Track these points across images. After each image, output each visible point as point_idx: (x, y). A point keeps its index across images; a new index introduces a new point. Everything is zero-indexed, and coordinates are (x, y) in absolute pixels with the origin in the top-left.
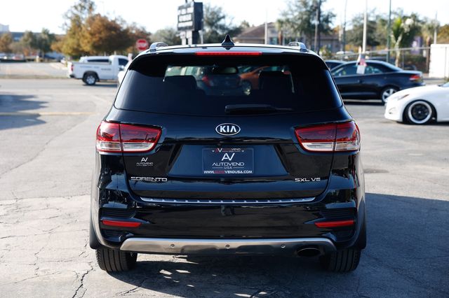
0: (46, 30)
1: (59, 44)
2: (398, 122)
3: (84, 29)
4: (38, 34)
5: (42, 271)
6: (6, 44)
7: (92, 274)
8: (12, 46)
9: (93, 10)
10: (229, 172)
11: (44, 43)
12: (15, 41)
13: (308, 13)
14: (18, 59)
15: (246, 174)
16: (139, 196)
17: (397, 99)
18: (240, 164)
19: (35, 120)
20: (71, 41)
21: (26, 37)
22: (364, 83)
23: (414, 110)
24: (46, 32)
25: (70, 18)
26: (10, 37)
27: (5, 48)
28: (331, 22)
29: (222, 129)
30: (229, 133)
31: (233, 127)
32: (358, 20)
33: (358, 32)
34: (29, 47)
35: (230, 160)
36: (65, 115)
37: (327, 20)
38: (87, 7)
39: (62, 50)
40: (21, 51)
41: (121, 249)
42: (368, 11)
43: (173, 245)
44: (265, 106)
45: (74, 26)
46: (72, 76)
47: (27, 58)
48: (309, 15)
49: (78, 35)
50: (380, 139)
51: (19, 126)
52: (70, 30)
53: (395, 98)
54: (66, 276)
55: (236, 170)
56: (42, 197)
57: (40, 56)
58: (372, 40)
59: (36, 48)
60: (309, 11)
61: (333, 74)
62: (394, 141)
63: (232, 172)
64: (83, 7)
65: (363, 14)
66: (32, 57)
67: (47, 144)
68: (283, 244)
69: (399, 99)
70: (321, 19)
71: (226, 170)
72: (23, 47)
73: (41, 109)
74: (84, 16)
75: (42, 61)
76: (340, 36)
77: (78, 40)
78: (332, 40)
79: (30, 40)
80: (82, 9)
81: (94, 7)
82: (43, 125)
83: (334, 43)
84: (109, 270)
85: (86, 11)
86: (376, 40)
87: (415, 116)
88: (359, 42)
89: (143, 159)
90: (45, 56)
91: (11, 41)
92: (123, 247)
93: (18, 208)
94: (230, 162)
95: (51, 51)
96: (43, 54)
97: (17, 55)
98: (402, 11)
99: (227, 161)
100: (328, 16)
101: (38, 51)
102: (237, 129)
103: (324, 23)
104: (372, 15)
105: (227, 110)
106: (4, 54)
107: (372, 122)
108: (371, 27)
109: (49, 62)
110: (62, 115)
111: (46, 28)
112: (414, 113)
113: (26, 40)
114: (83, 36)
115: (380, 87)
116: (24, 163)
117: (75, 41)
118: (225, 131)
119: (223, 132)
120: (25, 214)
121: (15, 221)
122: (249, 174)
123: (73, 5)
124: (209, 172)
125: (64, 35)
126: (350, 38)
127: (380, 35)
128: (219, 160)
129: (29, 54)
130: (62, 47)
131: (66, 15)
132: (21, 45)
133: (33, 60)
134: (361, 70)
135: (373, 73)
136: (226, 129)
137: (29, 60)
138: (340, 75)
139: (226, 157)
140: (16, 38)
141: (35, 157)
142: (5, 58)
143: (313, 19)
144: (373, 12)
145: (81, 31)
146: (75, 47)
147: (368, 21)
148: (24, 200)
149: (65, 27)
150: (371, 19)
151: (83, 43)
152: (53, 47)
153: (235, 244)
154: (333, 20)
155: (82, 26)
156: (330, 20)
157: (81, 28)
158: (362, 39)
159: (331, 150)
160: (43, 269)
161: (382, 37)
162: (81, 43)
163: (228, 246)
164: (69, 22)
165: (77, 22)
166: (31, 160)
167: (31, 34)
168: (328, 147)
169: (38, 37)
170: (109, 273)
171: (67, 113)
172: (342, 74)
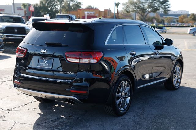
8: (184, 20)
10: (44, 67)
15: (49, 69)
16: (21, 73)
18: (48, 65)
21: (191, 16)
31: (45, 50)
34: (192, 20)
43: (27, 92)
55: (46, 66)
68: (59, 97)
72: (189, 21)
79: (193, 17)
89: (22, 60)
97: (186, 24)
99: (45, 63)
102: (46, 51)
113: (191, 18)
124: (39, 66)
128: (42, 62)
132: (188, 19)
136: (43, 51)
139: (45, 61)
159: (78, 62)
168: (77, 61)
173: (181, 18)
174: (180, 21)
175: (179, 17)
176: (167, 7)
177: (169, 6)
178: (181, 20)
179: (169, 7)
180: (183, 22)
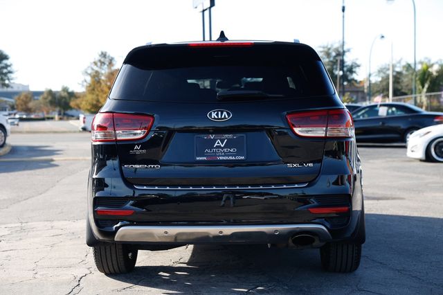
0: (66, 88)
1: (78, 101)
2: (421, 160)
3: (103, 84)
4: (58, 92)
5: (40, 275)
6: (26, 103)
7: (89, 276)
8: (31, 105)
9: (113, 65)
10: (221, 158)
11: (63, 100)
12: (35, 99)
13: (330, 63)
14: (37, 117)
15: (238, 160)
16: (133, 184)
17: (418, 136)
18: (232, 150)
19: (49, 164)
20: (90, 97)
21: (45, 95)
22: (386, 125)
23: (437, 147)
24: (65, 90)
25: (90, 74)
26: (30, 96)
27: (24, 107)
28: (355, 72)
29: (214, 115)
30: (221, 119)
31: (225, 113)
32: (385, 70)
33: (384, 83)
34: (49, 105)
35: (222, 146)
36: (79, 160)
37: (351, 70)
38: (107, 63)
39: (82, 106)
40: (40, 109)
41: (115, 239)
42: (394, 62)
43: (166, 232)
44: (256, 92)
45: (93, 82)
46: (84, 129)
47: (46, 116)
48: (332, 66)
49: (98, 91)
50: (400, 174)
51: (31, 169)
52: (90, 86)
53: (417, 135)
54: (64, 278)
55: (228, 156)
56: (47, 221)
57: (60, 114)
58: (399, 90)
59: (56, 106)
60: (331, 61)
61: (354, 116)
62: (415, 175)
63: (224, 158)
64: (102, 63)
65: (389, 65)
66: (50, 116)
67: (58, 181)
68: (276, 231)
69: (421, 137)
70: (345, 69)
71: (219, 156)
72: (42, 105)
73: (56, 156)
74: (103, 72)
75: (61, 119)
76: (366, 87)
77: (97, 95)
78: (357, 92)
79: (50, 98)
80: (101, 65)
81: (114, 62)
82: (55, 168)
83: (360, 95)
84: (107, 271)
85: (106, 66)
86: (403, 91)
87: (439, 154)
88: (385, 93)
89: (136, 147)
90: (65, 114)
91: (30, 100)
92: (117, 238)
93: (22, 229)
94: (222, 148)
95: (71, 108)
96: (62, 113)
97: (36, 114)
98: (429, 61)
99: (220, 147)
100: (352, 66)
101: (58, 109)
102: (229, 115)
103: (348, 73)
104: (398, 65)
105: (219, 96)
106: (23, 113)
107: (394, 161)
108: (397, 78)
109: (68, 119)
110: (77, 160)
111: (65, 86)
112: (437, 151)
113: (45, 99)
114: (102, 91)
115: (403, 129)
116: (33, 197)
117: (94, 97)
118: (216, 117)
119: (215, 118)
120: (29, 233)
121: (18, 239)
122: (242, 160)
123: (93, 61)
124: (201, 158)
125: (84, 92)
126: (376, 89)
127: (407, 86)
128: (211, 147)
129: (48, 113)
130: (81, 104)
131: (86, 72)
132: (41, 103)
133: (52, 118)
134: (383, 112)
135: (396, 115)
136: (217, 115)
137: (49, 119)
138: (361, 118)
139: (218, 143)
140: (36, 97)
141: (44, 192)
142: (24, 117)
143: (336, 69)
144: (399, 62)
145: (100, 86)
146: (95, 102)
147: (393, 71)
148: (29, 224)
149: (85, 84)
150: (398, 69)
151: (102, 97)
152: (72, 104)
153: (228, 230)
154: (357, 70)
155: (101, 81)
156: (354, 70)
157: (101, 84)
158: (388, 90)
159: (324, 135)
160: (41, 273)
161: (409, 87)
162: (100, 98)
163: (221, 232)
164: (89, 79)
165: (96, 77)
166: (41, 194)
167: (50, 92)
168: (320, 132)
169: (57, 95)
170: (107, 274)
171: (81, 158)
172: (363, 117)
173: (23, 100)
174: (20, 107)
175: (16, 97)
176: (5, 71)
177: (9, 69)
178: (22, 105)
179: (10, 72)
180: (28, 110)
